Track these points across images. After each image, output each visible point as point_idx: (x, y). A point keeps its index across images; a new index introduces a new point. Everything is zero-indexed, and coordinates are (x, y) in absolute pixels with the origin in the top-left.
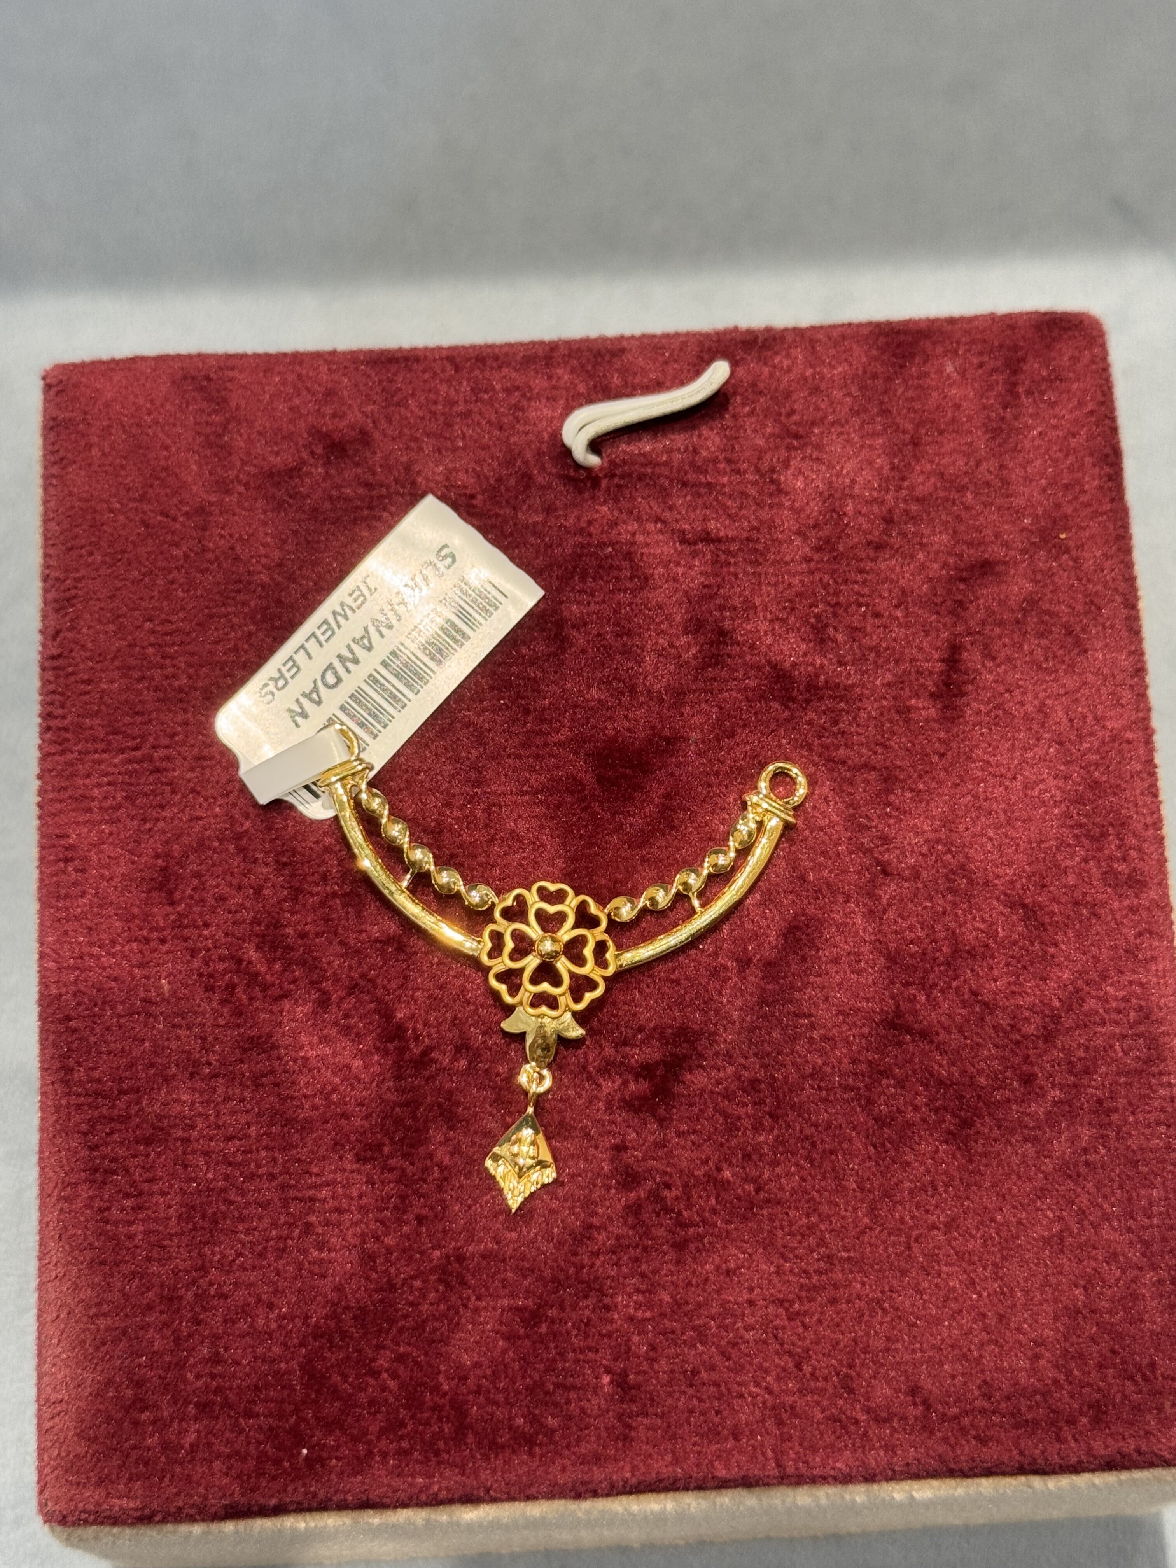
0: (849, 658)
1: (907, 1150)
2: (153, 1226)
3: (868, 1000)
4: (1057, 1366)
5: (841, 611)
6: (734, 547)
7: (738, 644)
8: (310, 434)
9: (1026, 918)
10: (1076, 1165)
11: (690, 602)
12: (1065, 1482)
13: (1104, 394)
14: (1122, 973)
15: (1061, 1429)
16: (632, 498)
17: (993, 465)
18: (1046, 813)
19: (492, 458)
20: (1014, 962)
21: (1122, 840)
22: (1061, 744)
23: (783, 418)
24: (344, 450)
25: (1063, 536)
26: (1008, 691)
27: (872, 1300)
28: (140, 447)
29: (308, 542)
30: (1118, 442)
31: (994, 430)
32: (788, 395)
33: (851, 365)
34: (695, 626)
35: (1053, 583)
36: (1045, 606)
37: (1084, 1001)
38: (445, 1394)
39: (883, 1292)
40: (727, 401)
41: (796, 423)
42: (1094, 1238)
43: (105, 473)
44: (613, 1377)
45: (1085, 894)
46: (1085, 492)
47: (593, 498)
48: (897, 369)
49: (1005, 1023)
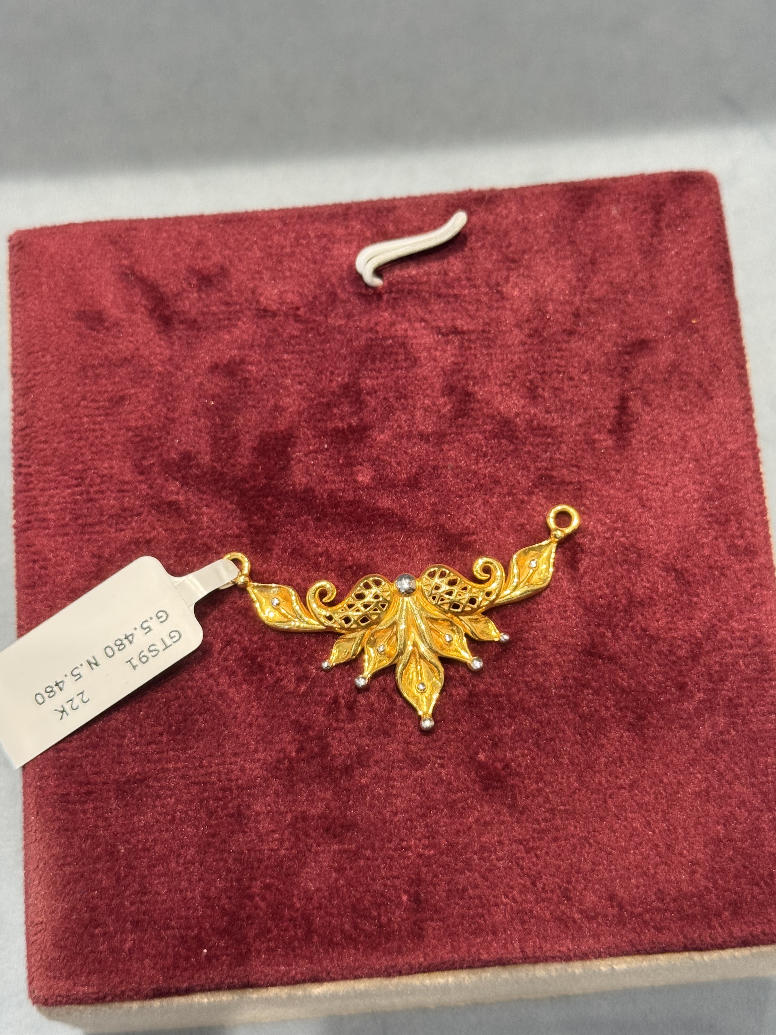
0: (553, 408)
1: (602, 736)
2: (99, 804)
3: (572, 637)
4: (707, 878)
5: (546, 377)
6: (473, 337)
7: (478, 401)
8: (187, 271)
9: (677, 579)
10: (716, 743)
11: (445, 374)
12: (715, 955)
13: (718, 225)
14: (743, 613)
15: (711, 920)
16: (405, 306)
17: (646, 275)
18: (688, 508)
19: (310, 283)
20: (670, 608)
22: (697, 461)
23: (504, 249)
24: (211, 281)
25: (694, 322)
26: (661, 427)
27: (582, 837)
28: (74, 284)
29: (189, 343)
30: (729, 258)
31: (645, 252)
32: (506, 234)
33: (548, 212)
34: (449, 390)
35: (688, 353)
36: (684, 369)
37: (717, 632)
38: (298, 910)
39: (589, 832)
40: (466, 238)
41: (512, 252)
42: (729, 791)
43: (52, 302)
44: (409, 896)
45: (716, 561)
46: (708, 291)
47: (378, 307)
48: (579, 213)
49: (665, 649)
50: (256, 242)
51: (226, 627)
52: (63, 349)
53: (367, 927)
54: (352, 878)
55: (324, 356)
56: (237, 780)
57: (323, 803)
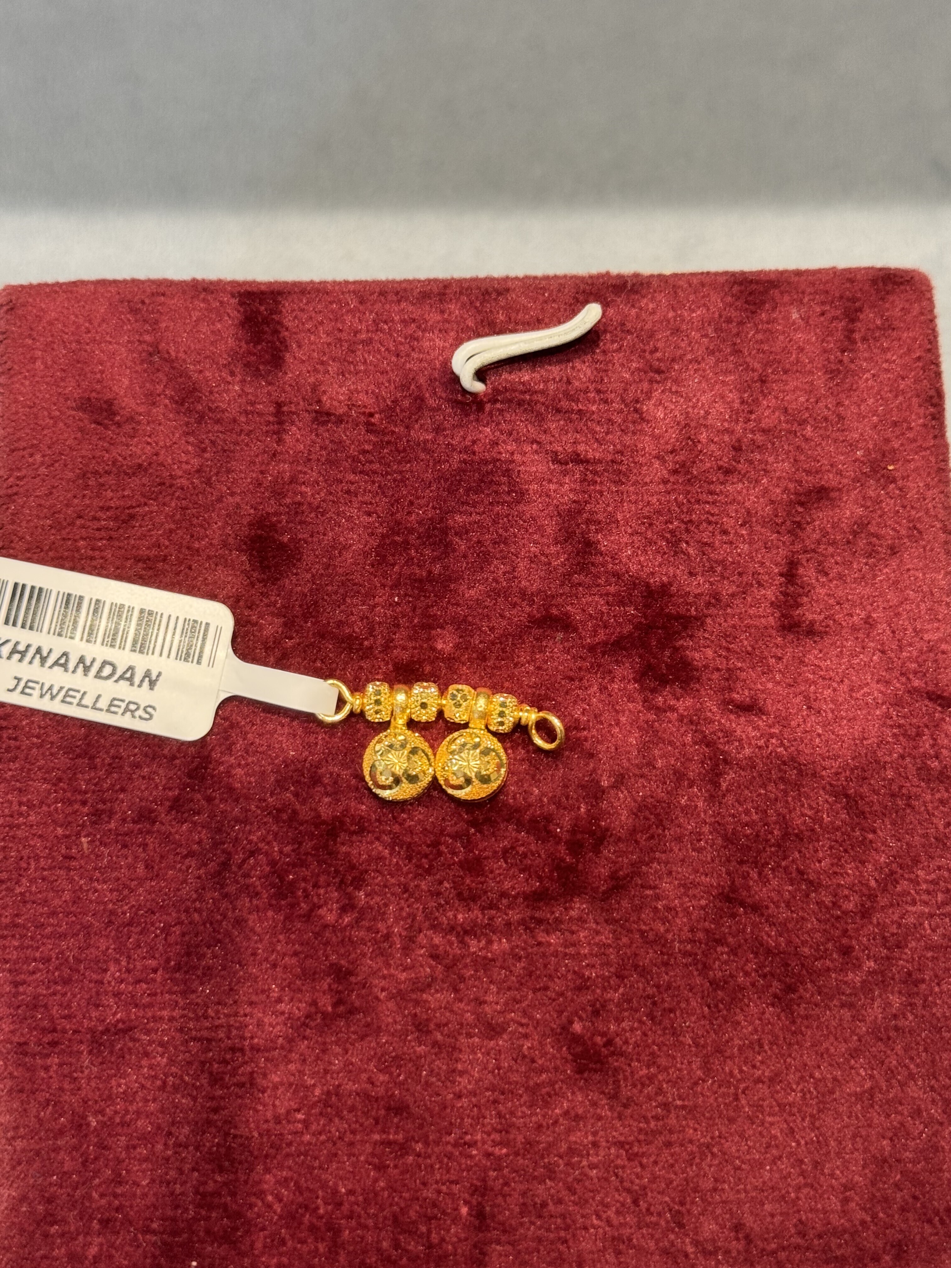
0: (699, 569)
1: (738, 1010)
2: (66, 1059)
3: (706, 875)
4: (864, 1209)
5: (693, 528)
6: (600, 468)
7: (601, 554)
8: (229, 355)
9: (848, 807)
10: (886, 1029)
11: (560, 515)
13: (930, 342)
14: (933, 858)
16: (512, 421)
17: (831, 402)
18: (869, 713)
19: (389, 381)
20: (837, 846)
21: (935, 740)
22: (883, 652)
23: (647, 355)
24: (258, 370)
25: (891, 468)
26: (838, 603)
27: (703, 1144)
28: (78, 362)
29: (225, 451)
30: (941, 386)
31: (832, 372)
32: (651, 335)
33: (708, 309)
34: (564, 537)
35: (881, 508)
36: (872, 529)
37: (898, 883)
38: (321, 1217)
39: (712, 1138)
40: (598, 337)
41: (658, 360)
42: (900, 1095)
43: (47, 384)
44: (471, 1209)
45: (901, 787)
46: (911, 429)
47: (477, 420)
48: (749, 314)
49: (828, 900)
50: (321, 323)
51: (250, 832)
52: (58, 448)
53: (412, 1247)
54: (396, 1181)
55: (402, 481)
56: (252, 1038)
57: (364, 1076)
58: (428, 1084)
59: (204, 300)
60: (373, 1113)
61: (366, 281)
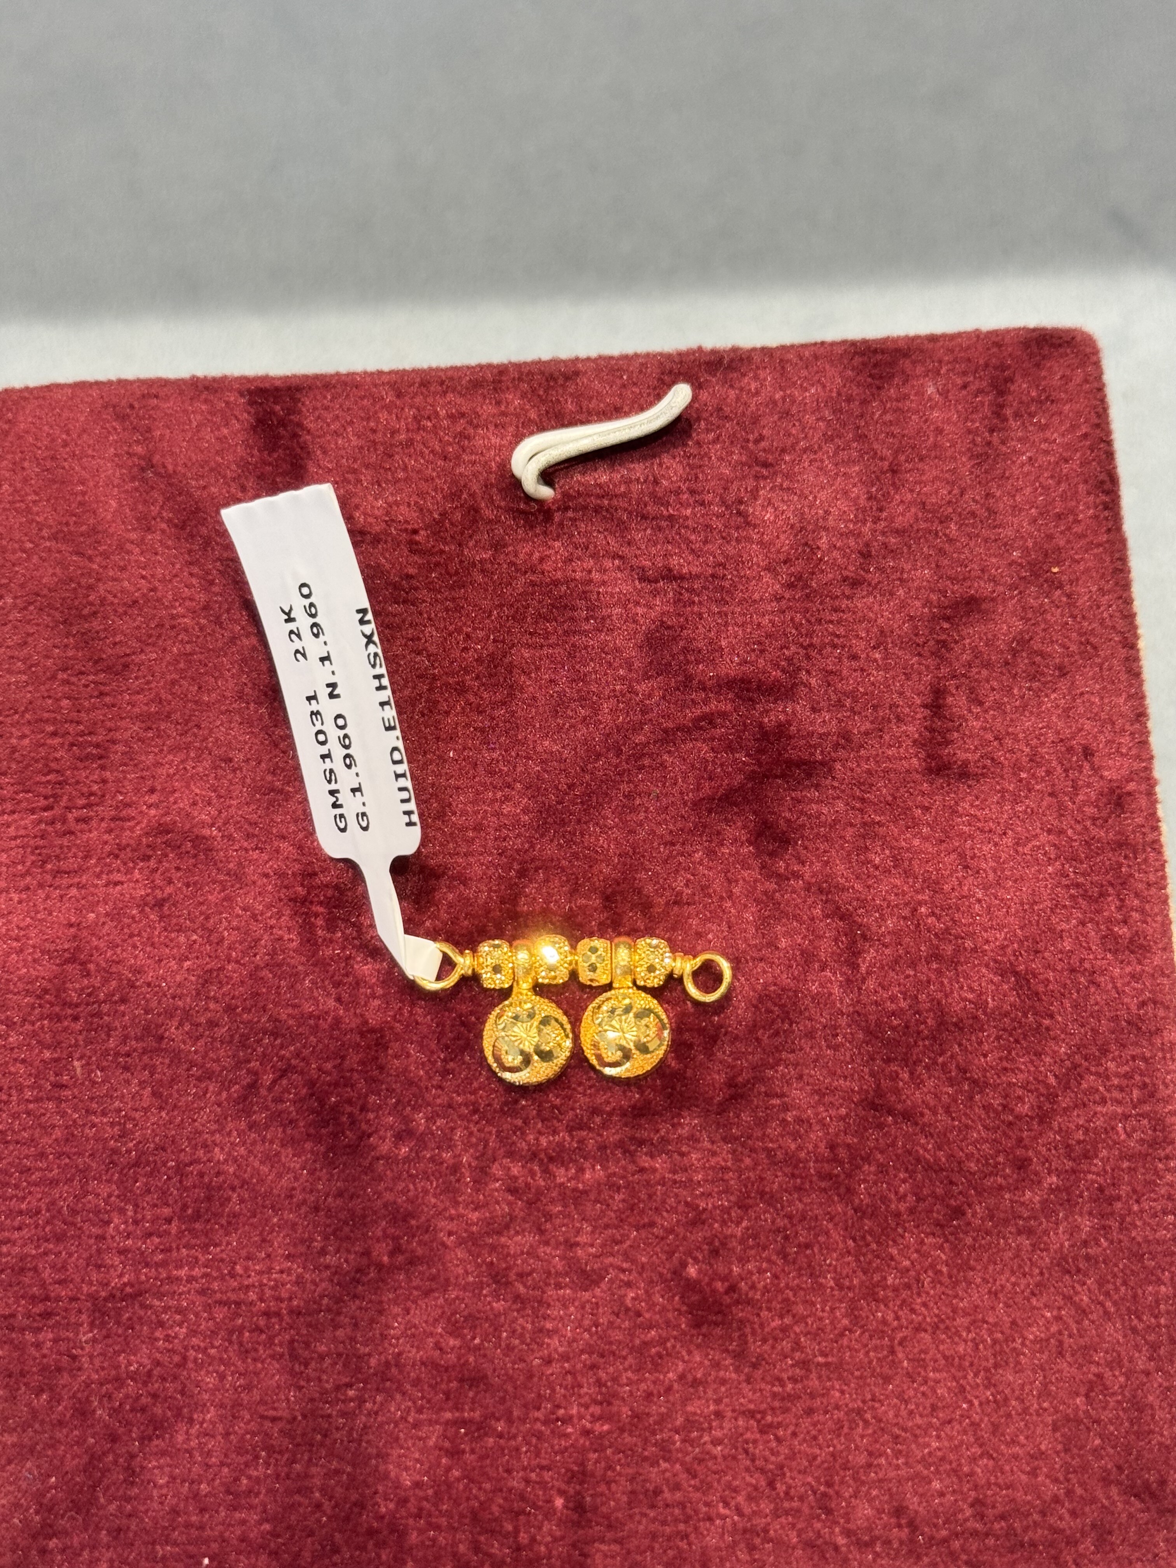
0: (824, 703)
1: (890, 1243)
2: (64, 1334)
3: (846, 1077)
4: (1055, 1481)
5: (814, 653)
6: (697, 585)
8: (238, 466)
9: (1017, 987)
10: (1075, 1259)
11: (650, 644)
13: (1099, 416)
14: (1124, 1046)
16: (588, 532)
17: (979, 493)
18: (1039, 871)
19: (436, 490)
20: (1005, 1035)
21: (1122, 900)
22: (1054, 796)
23: (751, 445)
25: (1055, 570)
26: (996, 739)
27: (853, 1410)
28: (55, 482)
30: (1115, 468)
31: (979, 456)
32: (755, 420)
33: (824, 387)
34: (656, 670)
35: (1045, 621)
36: (1036, 645)
37: (1082, 1077)
38: (383, 1517)
39: (864, 1402)
40: (690, 426)
41: (764, 450)
44: (567, 1500)
45: (1082, 961)
46: (1079, 522)
47: (545, 533)
48: (874, 390)
49: (996, 1103)
50: (351, 423)
51: (282, 1047)
52: (32, 587)
53: (495, 1548)
54: (474, 1469)
56: (290, 1299)
57: (431, 1341)
58: (510, 1348)
59: (206, 401)
60: (443, 1386)
61: (404, 371)
